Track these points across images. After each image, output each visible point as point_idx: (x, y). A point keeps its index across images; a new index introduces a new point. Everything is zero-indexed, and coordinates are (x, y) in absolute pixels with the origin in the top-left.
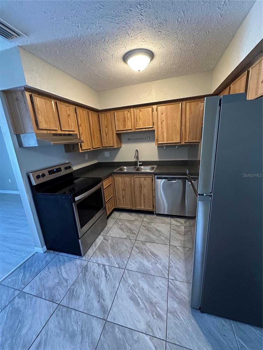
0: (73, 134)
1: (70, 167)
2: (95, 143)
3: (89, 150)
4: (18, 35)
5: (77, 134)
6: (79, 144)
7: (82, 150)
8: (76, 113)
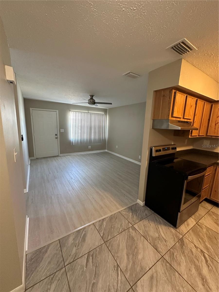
0: (189, 122)
1: (176, 148)
2: (201, 131)
3: (195, 137)
4: (191, 50)
5: (191, 122)
6: (191, 130)
7: (191, 136)
8: (196, 104)
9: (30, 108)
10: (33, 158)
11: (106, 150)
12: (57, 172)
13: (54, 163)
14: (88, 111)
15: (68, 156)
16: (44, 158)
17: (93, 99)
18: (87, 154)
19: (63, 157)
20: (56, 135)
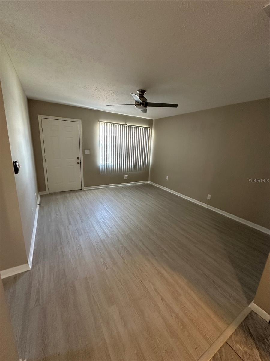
9: (39, 116)
10: (44, 193)
11: (149, 181)
12: (82, 222)
13: (76, 202)
14: (126, 123)
15: (96, 190)
16: (62, 193)
17: (143, 97)
18: (123, 187)
19: (89, 191)
20: (78, 158)
